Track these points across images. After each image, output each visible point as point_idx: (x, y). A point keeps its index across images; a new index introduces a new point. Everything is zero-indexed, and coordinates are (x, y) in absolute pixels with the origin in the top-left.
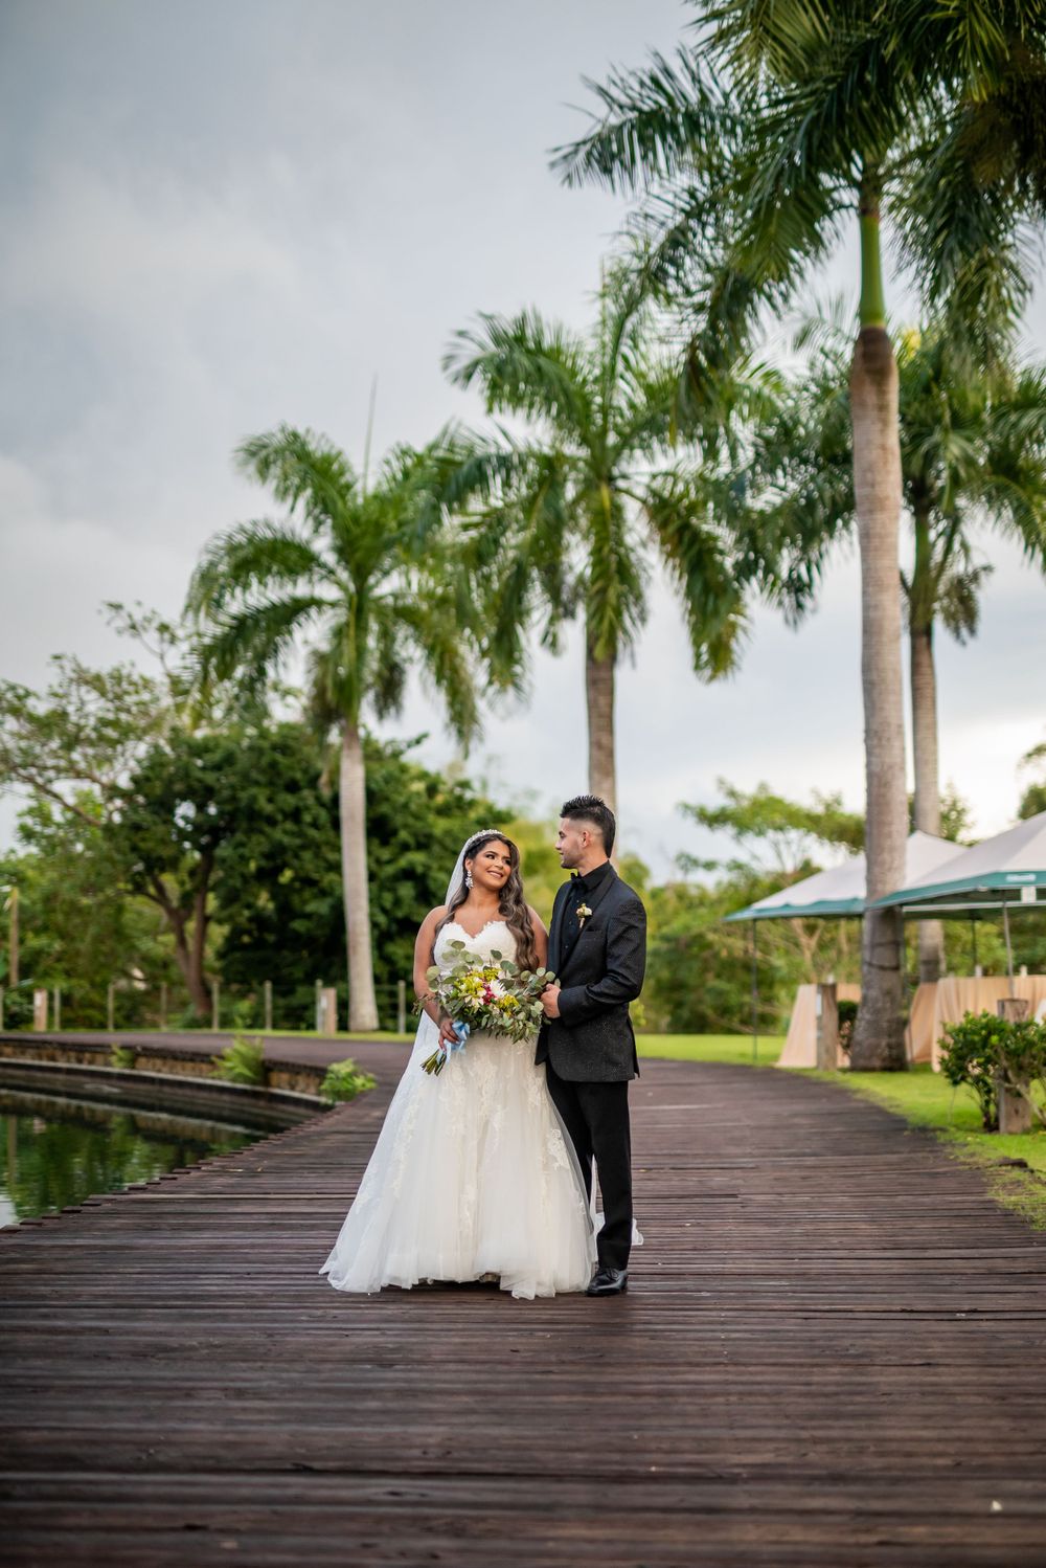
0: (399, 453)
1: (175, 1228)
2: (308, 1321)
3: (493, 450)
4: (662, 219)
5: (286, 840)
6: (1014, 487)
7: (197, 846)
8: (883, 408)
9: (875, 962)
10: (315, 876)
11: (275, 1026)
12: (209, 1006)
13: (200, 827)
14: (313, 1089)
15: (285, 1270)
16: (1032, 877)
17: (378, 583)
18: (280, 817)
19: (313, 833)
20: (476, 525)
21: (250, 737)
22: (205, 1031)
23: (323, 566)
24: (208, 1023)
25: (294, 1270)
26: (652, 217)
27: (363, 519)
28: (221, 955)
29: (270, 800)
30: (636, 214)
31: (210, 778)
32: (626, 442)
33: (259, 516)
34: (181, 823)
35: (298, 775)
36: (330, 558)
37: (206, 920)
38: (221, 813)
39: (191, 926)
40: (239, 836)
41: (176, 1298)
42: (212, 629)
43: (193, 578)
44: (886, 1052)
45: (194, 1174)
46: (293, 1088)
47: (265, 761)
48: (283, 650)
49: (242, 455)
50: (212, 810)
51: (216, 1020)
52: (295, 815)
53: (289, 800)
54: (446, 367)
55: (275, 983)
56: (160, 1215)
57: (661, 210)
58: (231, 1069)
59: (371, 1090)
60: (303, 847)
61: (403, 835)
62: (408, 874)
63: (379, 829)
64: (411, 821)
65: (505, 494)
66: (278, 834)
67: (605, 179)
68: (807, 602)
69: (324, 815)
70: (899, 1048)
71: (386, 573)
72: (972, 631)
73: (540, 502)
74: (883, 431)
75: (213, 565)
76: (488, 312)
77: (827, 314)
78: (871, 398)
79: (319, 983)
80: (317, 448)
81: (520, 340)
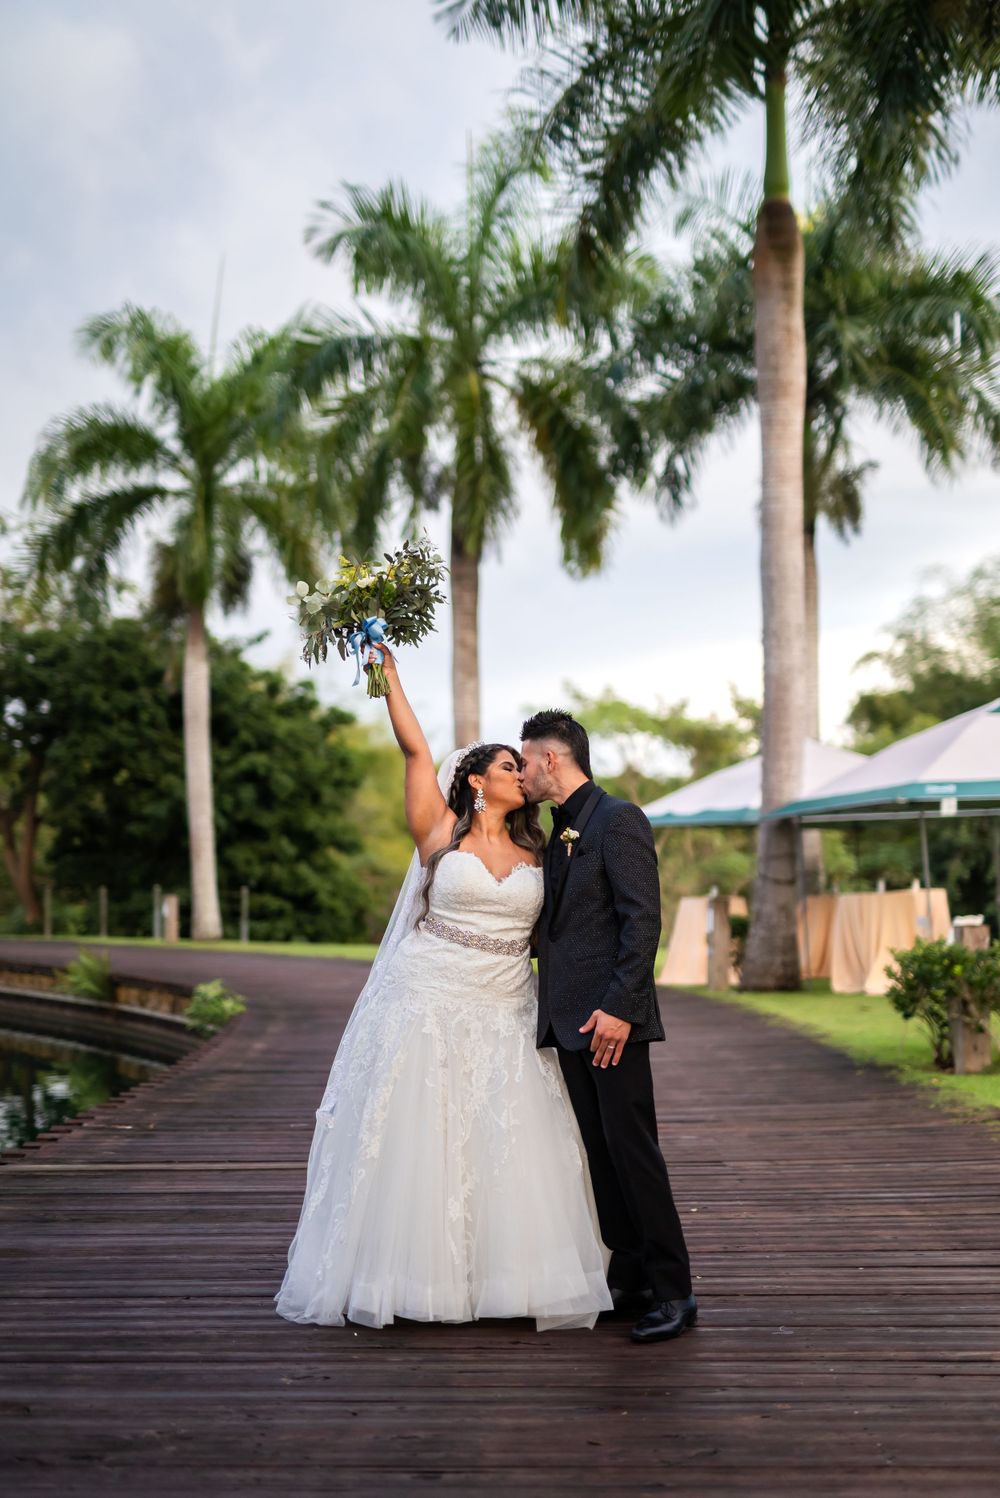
0: (251, 337)
1: (75, 1218)
2: (292, 1387)
3: (351, 332)
4: (557, 75)
5: (125, 741)
6: (908, 378)
7: (27, 746)
8: (787, 286)
9: (770, 875)
10: (150, 776)
11: (111, 933)
12: (40, 910)
13: (28, 725)
14: (166, 1007)
15: (235, 1290)
16: (952, 789)
17: (225, 471)
18: (115, 716)
19: (151, 733)
20: (336, 411)
21: (85, 632)
22: (35, 938)
23: (167, 453)
24: (38, 929)
25: (244, 1290)
26: (548, 74)
27: (212, 404)
28: (52, 857)
29: (106, 698)
30: (531, 70)
31: (43, 675)
32: (494, 326)
33: (100, 400)
34: (11, 721)
35: (135, 673)
36: (174, 445)
37: (36, 821)
38: (53, 711)
39: (21, 827)
40: (73, 736)
41: (105, 1342)
42: (47, 518)
43: (32, 463)
44: (780, 971)
45: (76, 1133)
46: (143, 1004)
47: (101, 657)
48: (125, 541)
49: (85, 336)
50: (45, 707)
51: (48, 927)
52: (132, 714)
53: (125, 699)
54: (307, 240)
55: (110, 887)
56: (51, 1196)
57: (556, 66)
58: (75, 984)
59: (240, 1014)
60: (140, 748)
61: (245, 736)
62: (251, 776)
63: (221, 730)
64: (251, 721)
65: (366, 377)
66: (113, 733)
67: (493, 32)
68: (685, 497)
69: (161, 715)
70: (792, 965)
71: (233, 463)
72: (857, 530)
73: (407, 386)
74: (788, 312)
75: (51, 450)
76: (353, 182)
77: (711, 194)
78: (775, 275)
79: (157, 889)
80: (164, 329)
81: (386, 213)
